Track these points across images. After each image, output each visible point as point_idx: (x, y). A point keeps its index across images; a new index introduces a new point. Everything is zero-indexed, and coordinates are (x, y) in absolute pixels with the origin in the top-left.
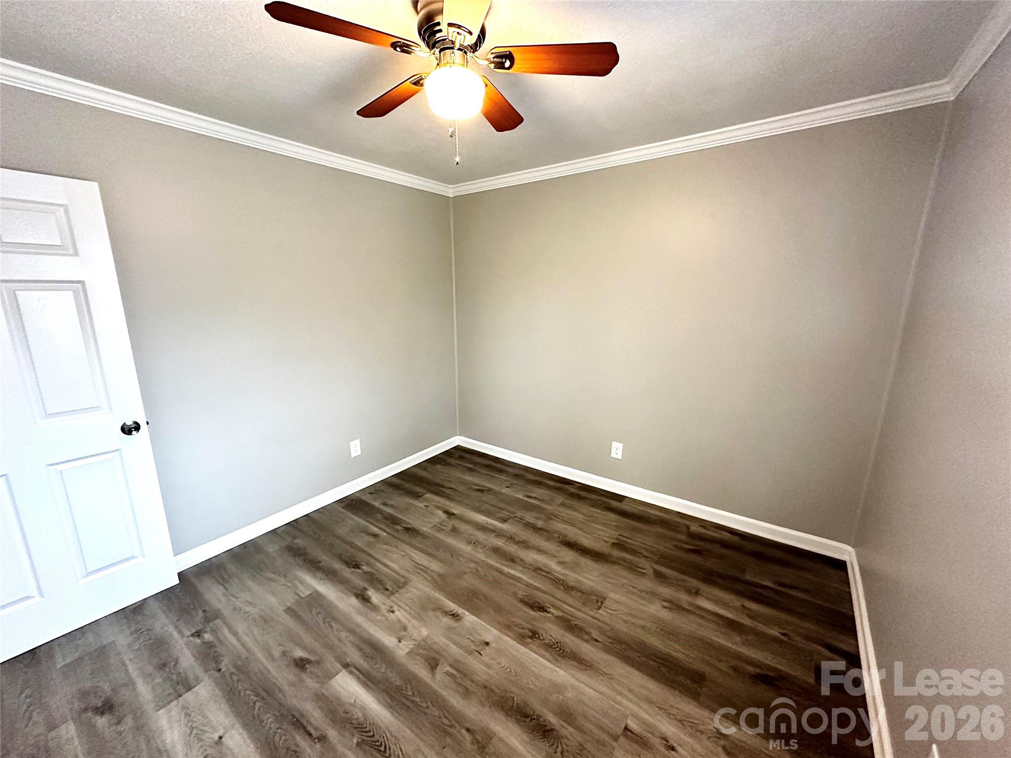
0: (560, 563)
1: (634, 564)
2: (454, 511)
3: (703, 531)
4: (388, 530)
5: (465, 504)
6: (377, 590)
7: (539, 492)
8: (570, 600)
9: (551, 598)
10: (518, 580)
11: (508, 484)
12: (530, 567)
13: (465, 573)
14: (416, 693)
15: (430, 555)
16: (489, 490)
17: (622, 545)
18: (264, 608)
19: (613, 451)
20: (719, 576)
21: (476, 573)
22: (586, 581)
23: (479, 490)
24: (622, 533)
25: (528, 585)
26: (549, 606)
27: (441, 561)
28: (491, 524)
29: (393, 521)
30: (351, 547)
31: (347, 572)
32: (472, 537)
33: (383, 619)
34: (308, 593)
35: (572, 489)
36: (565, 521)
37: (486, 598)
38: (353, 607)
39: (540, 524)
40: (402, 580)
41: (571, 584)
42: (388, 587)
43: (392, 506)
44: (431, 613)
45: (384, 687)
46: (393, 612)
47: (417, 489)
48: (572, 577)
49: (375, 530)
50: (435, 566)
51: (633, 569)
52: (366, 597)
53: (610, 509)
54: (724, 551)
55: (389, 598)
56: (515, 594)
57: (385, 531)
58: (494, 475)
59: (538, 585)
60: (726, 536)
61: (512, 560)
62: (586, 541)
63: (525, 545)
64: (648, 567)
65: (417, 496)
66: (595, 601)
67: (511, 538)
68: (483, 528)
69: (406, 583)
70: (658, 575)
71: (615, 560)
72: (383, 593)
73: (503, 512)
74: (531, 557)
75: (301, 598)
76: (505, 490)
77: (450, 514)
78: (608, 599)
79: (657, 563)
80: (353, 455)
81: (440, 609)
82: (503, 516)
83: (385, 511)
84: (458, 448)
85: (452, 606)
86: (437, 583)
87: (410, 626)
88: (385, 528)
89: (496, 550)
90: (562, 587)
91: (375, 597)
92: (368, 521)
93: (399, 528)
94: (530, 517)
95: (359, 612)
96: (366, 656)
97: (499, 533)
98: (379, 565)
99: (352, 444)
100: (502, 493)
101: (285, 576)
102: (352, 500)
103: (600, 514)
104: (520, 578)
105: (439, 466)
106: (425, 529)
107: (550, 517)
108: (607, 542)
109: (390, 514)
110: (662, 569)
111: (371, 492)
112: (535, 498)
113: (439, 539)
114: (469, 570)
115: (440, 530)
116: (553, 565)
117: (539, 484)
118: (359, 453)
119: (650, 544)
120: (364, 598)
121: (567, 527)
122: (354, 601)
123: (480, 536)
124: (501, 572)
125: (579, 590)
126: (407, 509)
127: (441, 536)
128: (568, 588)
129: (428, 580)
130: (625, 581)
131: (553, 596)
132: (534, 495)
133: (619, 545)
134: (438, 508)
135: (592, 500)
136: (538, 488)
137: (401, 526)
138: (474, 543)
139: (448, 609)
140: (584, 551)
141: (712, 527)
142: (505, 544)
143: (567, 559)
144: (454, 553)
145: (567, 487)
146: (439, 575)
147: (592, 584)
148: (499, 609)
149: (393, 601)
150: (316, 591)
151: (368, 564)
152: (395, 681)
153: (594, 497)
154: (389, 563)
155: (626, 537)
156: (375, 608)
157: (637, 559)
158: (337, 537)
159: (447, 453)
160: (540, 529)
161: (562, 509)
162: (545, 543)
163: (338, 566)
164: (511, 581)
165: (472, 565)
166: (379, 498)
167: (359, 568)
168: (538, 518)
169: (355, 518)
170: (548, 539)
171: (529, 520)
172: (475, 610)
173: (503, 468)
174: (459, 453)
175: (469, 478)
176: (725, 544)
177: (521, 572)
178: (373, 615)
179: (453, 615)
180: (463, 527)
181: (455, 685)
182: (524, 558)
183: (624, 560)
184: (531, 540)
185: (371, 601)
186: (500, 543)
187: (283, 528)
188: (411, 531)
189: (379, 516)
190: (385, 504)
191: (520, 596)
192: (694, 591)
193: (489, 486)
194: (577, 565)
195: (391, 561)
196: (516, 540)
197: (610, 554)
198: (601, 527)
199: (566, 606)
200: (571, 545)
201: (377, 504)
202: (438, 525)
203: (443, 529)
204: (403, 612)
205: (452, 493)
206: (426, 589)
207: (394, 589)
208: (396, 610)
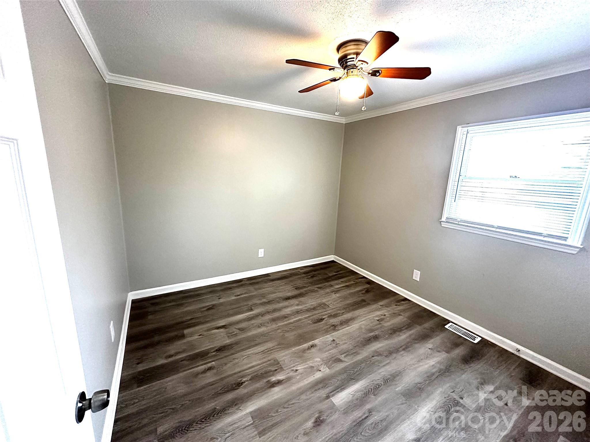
2: (221, 325)
4: (210, 360)
5: (217, 319)
6: (273, 375)
11: (216, 297)
12: (294, 314)
13: (284, 335)
14: (353, 369)
16: (214, 305)
19: (260, 254)
21: (287, 331)
23: (209, 309)
25: (306, 318)
26: (321, 317)
27: (266, 342)
28: (250, 315)
29: (199, 356)
31: (242, 391)
32: (255, 324)
33: (300, 376)
34: (250, 418)
38: (282, 390)
39: (265, 300)
40: (272, 361)
41: (312, 307)
42: (274, 369)
43: (177, 354)
44: (306, 355)
45: (346, 381)
46: (297, 370)
50: (269, 345)
52: (277, 382)
55: (284, 370)
56: (309, 324)
57: (209, 362)
58: (200, 298)
61: (285, 317)
65: (181, 337)
67: (268, 312)
68: (250, 319)
69: (276, 360)
70: (319, 288)
71: (305, 293)
72: (277, 373)
73: (243, 307)
74: (287, 311)
75: (252, 424)
76: (222, 300)
77: (222, 327)
81: (305, 350)
83: (180, 358)
85: (305, 345)
86: (284, 347)
87: (311, 365)
89: (274, 320)
91: (278, 377)
93: (213, 354)
94: (257, 301)
95: (288, 387)
96: (324, 387)
97: (261, 315)
98: (248, 371)
100: (224, 302)
104: (299, 319)
106: (227, 341)
107: (262, 296)
109: (188, 356)
110: (317, 286)
112: (242, 294)
113: (244, 338)
114: (282, 333)
117: (229, 289)
121: (274, 295)
122: (276, 389)
123: (257, 321)
124: (292, 323)
125: (317, 307)
126: (192, 345)
127: (241, 337)
128: (314, 309)
129: (280, 350)
130: (318, 295)
131: (316, 314)
132: (238, 294)
134: (209, 330)
137: (212, 352)
138: (261, 325)
139: (307, 348)
142: (271, 316)
143: (296, 303)
144: (263, 335)
145: (243, 283)
146: (278, 345)
148: (316, 331)
149: (288, 369)
150: (251, 412)
152: (344, 376)
156: (289, 379)
158: (188, 394)
160: (269, 302)
161: (260, 291)
162: (280, 304)
165: (279, 331)
166: (155, 359)
167: (242, 383)
170: (279, 302)
171: (259, 302)
177: (295, 317)
178: (294, 380)
179: (311, 347)
181: (352, 356)
182: (286, 313)
184: (275, 307)
185: (282, 380)
186: (268, 317)
188: (221, 349)
190: (170, 357)
191: (311, 322)
193: (209, 304)
196: (271, 311)
200: (288, 298)
202: (229, 335)
203: (235, 334)
204: (298, 366)
206: (286, 353)
207: (278, 367)
208: (296, 368)
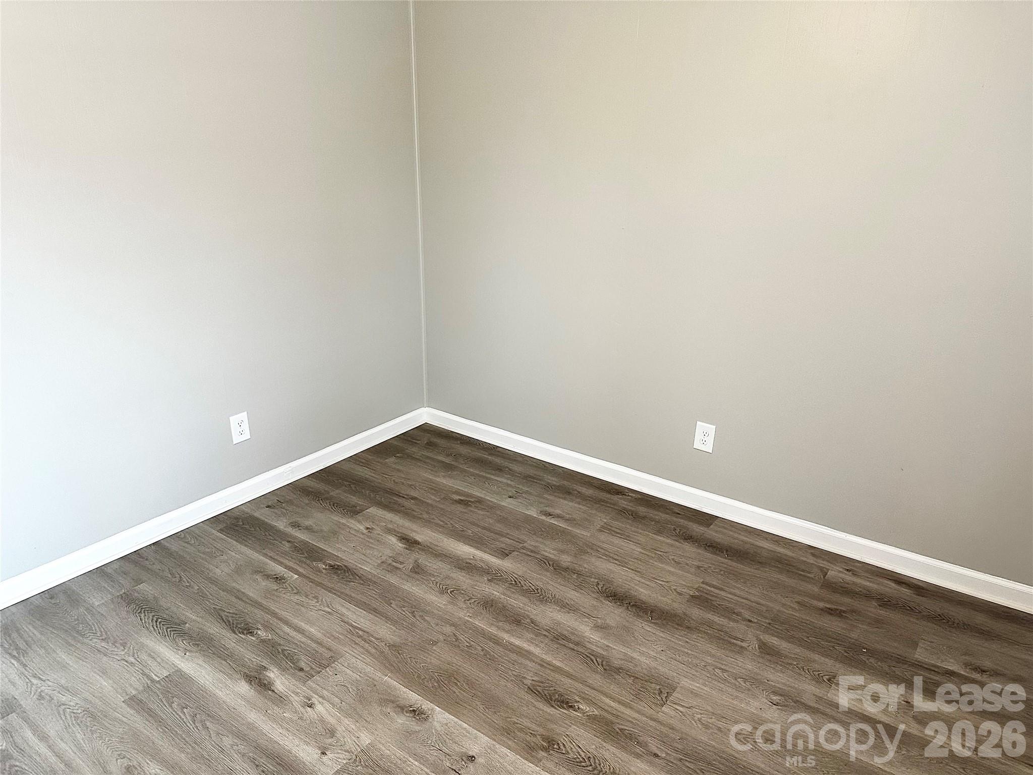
0: (598, 628)
1: (726, 632)
2: (419, 538)
3: (849, 578)
4: (301, 570)
5: (437, 525)
6: (283, 670)
7: (566, 506)
8: (613, 689)
9: (579, 686)
10: (527, 655)
11: (512, 492)
12: (547, 634)
13: (435, 643)
15: (375, 611)
16: (480, 501)
17: (707, 600)
18: (90, 697)
19: (698, 436)
20: (872, 653)
21: (454, 643)
22: (643, 659)
23: (460, 502)
24: (708, 579)
25: (543, 664)
26: (577, 698)
27: (395, 622)
28: (482, 560)
29: (310, 553)
30: (237, 597)
31: (230, 640)
32: (448, 582)
33: (295, 718)
34: (166, 674)
35: (623, 502)
36: (609, 557)
37: (471, 684)
38: (243, 697)
39: (566, 560)
40: (327, 654)
41: (617, 663)
42: (302, 664)
43: (308, 529)
44: (376, 709)
46: (311, 706)
47: (354, 500)
48: (618, 651)
49: (279, 570)
50: (385, 632)
51: (726, 640)
52: (265, 682)
53: (689, 538)
54: (883, 613)
55: (304, 683)
56: (520, 679)
57: (297, 572)
58: (489, 476)
59: (558, 664)
60: (890, 588)
61: (516, 620)
62: (644, 592)
63: (539, 596)
64: (751, 637)
65: (354, 511)
66: (657, 692)
67: (515, 584)
68: (468, 567)
69: (332, 660)
70: (766, 650)
71: (693, 624)
72: (293, 675)
73: (503, 539)
74: (548, 615)
75: (153, 681)
76: (507, 503)
77: (410, 543)
78: (678, 689)
79: (767, 630)
80: (237, 439)
81: (393, 702)
82: (503, 546)
83: (296, 538)
84: (425, 429)
85: (413, 698)
86: (386, 658)
87: (340, 728)
88: (295, 567)
89: (488, 604)
90: (600, 668)
91: (280, 681)
92: (265, 555)
93: (322, 566)
94: (549, 549)
95: (253, 706)
97: (494, 576)
98: (286, 629)
99: (234, 420)
100: (501, 508)
101: (124, 645)
102: (237, 518)
103: (672, 545)
104: (528, 652)
105: (392, 459)
106: (367, 568)
107: (584, 549)
108: (680, 594)
109: (305, 543)
110: (774, 641)
111: (270, 504)
112: (559, 516)
113: (391, 585)
114: (441, 638)
115: (393, 569)
116: (585, 630)
117: (567, 492)
118: (247, 436)
119: (756, 599)
120: (262, 685)
121: (611, 566)
122: (244, 687)
123: (462, 579)
124: (497, 642)
125: (629, 674)
126: (335, 533)
127: (393, 579)
128: (610, 670)
129: (372, 655)
130: (709, 660)
131: (584, 682)
132: (558, 511)
133: (701, 599)
134: (389, 531)
135: (658, 522)
136: (565, 499)
137: (324, 563)
138: (452, 592)
139: (407, 703)
140: (640, 608)
141: (867, 571)
142: (504, 594)
143: (611, 622)
144: (416, 607)
145: (615, 498)
146: (392, 646)
147: (653, 664)
148: (492, 703)
149: (311, 688)
150: (179, 672)
151: (267, 627)
153: (662, 516)
154: (303, 625)
155: (714, 587)
156: (280, 700)
157: (732, 624)
158: (213, 581)
159: (406, 437)
160: (566, 569)
161: (603, 537)
162: (573, 592)
163: (214, 629)
164: (514, 656)
165: (448, 629)
166: (284, 515)
167: (251, 633)
168: (562, 552)
169: (244, 549)
170: (579, 587)
171: (547, 554)
172: (452, 705)
173: (506, 463)
174: (426, 438)
175: (445, 481)
176: (885, 602)
177: (530, 641)
179: (414, 711)
180: (432, 564)
182: (538, 619)
183: (710, 624)
184: (550, 587)
185: (273, 688)
186: (496, 592)
187: (115, 566)
188: (340, 570)
189: (287, 546)
190: (295, 525)
191: (528, 682)
192: (825, 678)
193: (479, 495)
194: (627, 629)
195: (309, 622)
196: (525, 588)
197: (685, 614)
198: (672, 570)
199: (607, 701)
200: (617, 597)
201: (281, 524)
202: (390, 561)
203: (397, 568)
204: (327, 704)
205: (414, 507)
206: (369, 669)
207: (312, 668)
208: (316, 702)
